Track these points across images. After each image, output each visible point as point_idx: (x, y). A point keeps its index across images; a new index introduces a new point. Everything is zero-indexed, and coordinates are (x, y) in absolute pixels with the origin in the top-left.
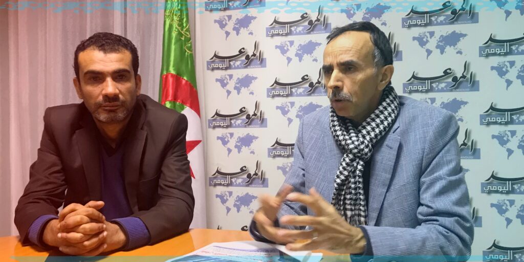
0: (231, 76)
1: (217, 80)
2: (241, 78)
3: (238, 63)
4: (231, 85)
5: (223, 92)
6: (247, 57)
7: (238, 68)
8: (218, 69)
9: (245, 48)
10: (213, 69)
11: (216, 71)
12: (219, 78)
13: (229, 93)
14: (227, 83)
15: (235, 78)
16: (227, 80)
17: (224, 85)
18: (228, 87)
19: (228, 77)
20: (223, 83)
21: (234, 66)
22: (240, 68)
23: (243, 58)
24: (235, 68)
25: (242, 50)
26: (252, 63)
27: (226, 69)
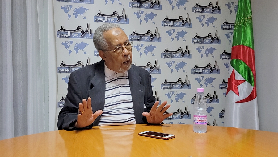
1: (63, 44)
2: (78, 43)
3: (76, 35)
5: (67, 51)
6: (82, 32)
7: (76, 37)
8: (64, 36)
9: (81, 26)
10: (60, 37)
11: (62, 38)
13: (70, 52)
14: (69, 46)
15: (74, 43)
16: (69, 44)
17: (67, 47)
18: (70, 48)
19: (70, 42)
20: (66, 45)
21: (73, 36)
22: (78, 38)
23: (80, 32)
24: (74, 37)
25: (79, 27)
26: (86, 35)
27: (69, 37)
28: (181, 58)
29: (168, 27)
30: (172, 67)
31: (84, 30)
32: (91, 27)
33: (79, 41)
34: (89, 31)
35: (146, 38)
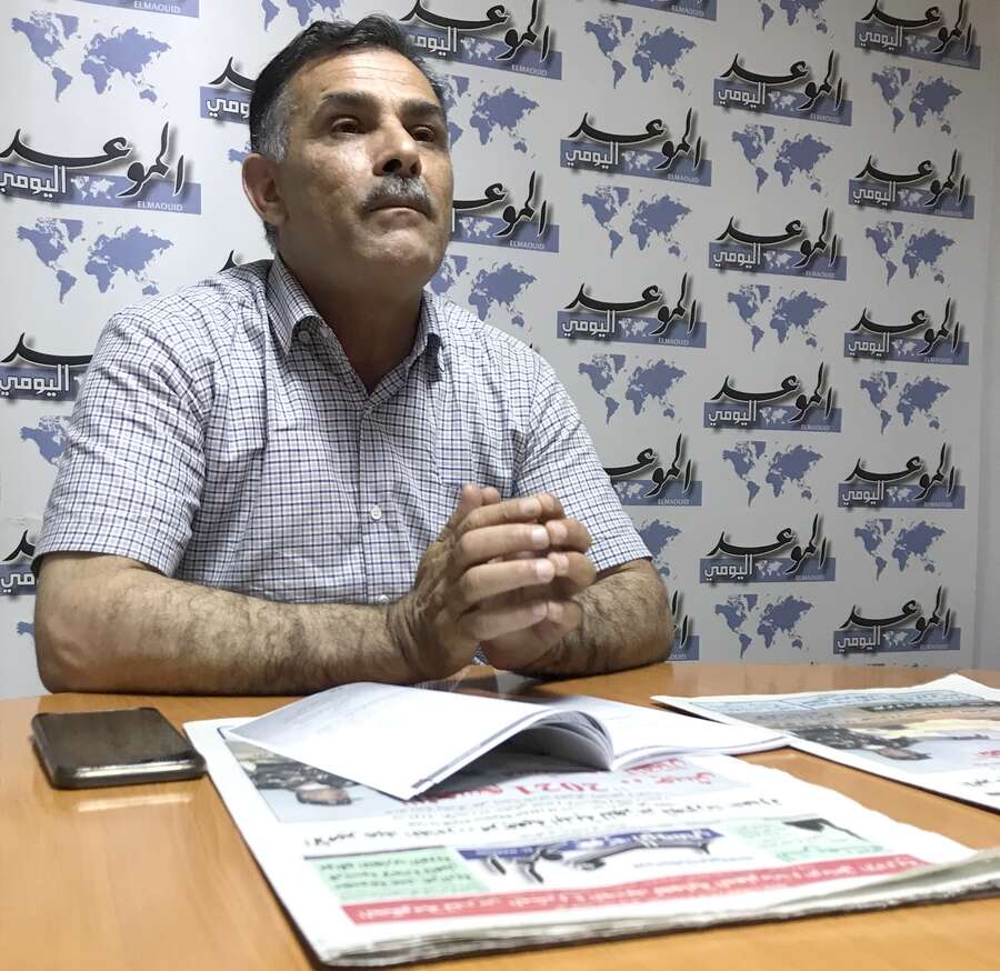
0: (75, 228)
1: (23, 233)
2: (111, 235)
3: (102, 186)
4: (75, 257)
5: (46, 276)
6: (136, 172)
7: (100, 201)
9: (128, 140)
11: (19, 202)
12: (30, 226)
13: (66, 281)
14: (62, 248)
15: (90, 234)
16: (61, 237)
17: (48, 253)
18: (65, 262)
19: (63, 228)
20: (44, 245)
21: (84, 194)
22: (108, 204)
23: (123, 172)
24: (90, 201)
25: (117, 145)
26: (154, 194)
27: (57, 199)
28: (656, 341)
29: (594, 174)
30: (611, 391)
31: (147, 162)
32: (183, 149)
33: (115, 221)
34: (173, 168)
35: (482, 226)
